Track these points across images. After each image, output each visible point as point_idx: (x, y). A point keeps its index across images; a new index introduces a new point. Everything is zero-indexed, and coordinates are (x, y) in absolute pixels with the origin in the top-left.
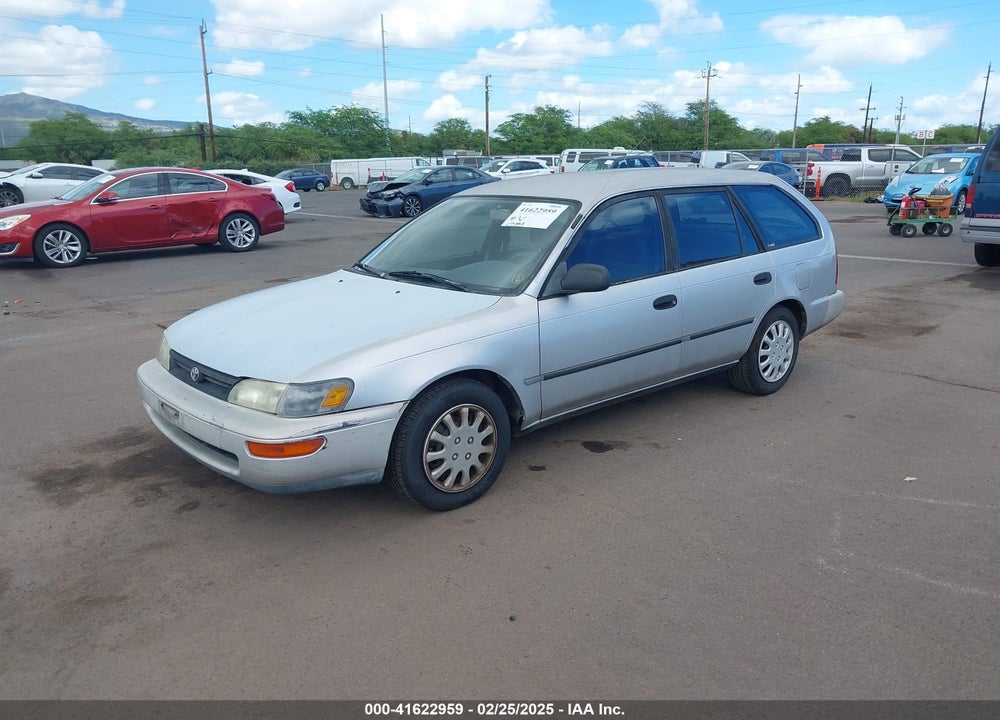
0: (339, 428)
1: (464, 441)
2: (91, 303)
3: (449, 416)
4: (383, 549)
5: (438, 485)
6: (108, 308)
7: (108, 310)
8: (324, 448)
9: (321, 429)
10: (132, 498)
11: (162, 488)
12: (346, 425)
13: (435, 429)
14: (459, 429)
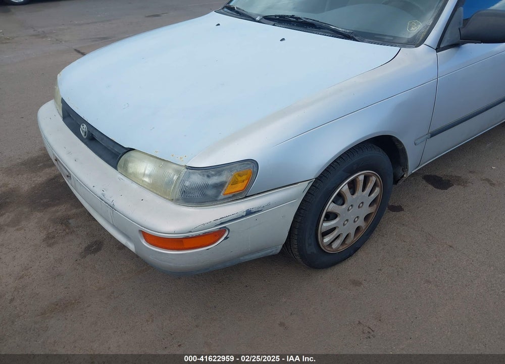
0: (243, 217)
1: (356, 207)
2: (32, 32)
3: (347, 186)
4: (282, 324)
5: (328, 250)
6: (43, 35)
7: (43, 38)
8: (226, 238)
9: (223, 220)
10: (43, 235)
11: (70, 221)
12: (249, 213)
13: (333, 201)
14: (354, 196)
